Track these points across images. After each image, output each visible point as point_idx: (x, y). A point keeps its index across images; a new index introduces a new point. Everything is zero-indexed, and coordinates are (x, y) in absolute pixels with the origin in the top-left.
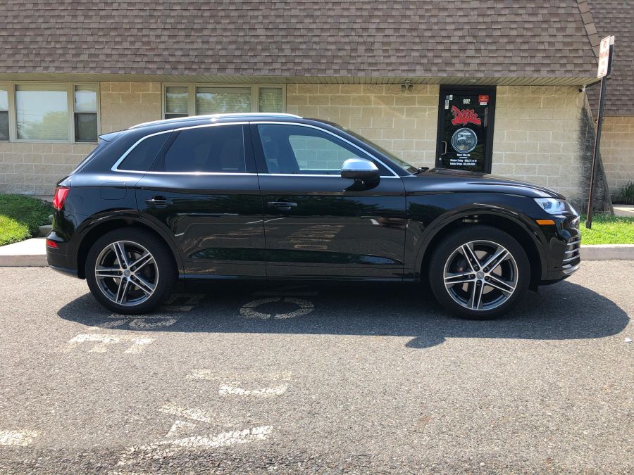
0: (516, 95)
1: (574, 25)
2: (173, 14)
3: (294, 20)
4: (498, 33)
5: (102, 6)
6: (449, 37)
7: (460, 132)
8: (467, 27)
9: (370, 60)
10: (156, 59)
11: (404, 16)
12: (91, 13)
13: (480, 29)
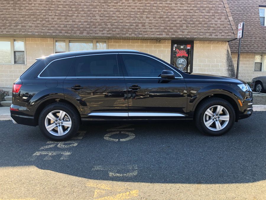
0: (201, 45)
1: (224, 17)
2: (59, 9)
3: (111, 13)
4: (195, 20)
5: (27, 5)
6: (176, 21)
7: (180, 59)
8: (183, 17)
9: (144, 30)
10: (52, 28)
11: (157, 12)
12: (22, 8)
13: (188, 18)
